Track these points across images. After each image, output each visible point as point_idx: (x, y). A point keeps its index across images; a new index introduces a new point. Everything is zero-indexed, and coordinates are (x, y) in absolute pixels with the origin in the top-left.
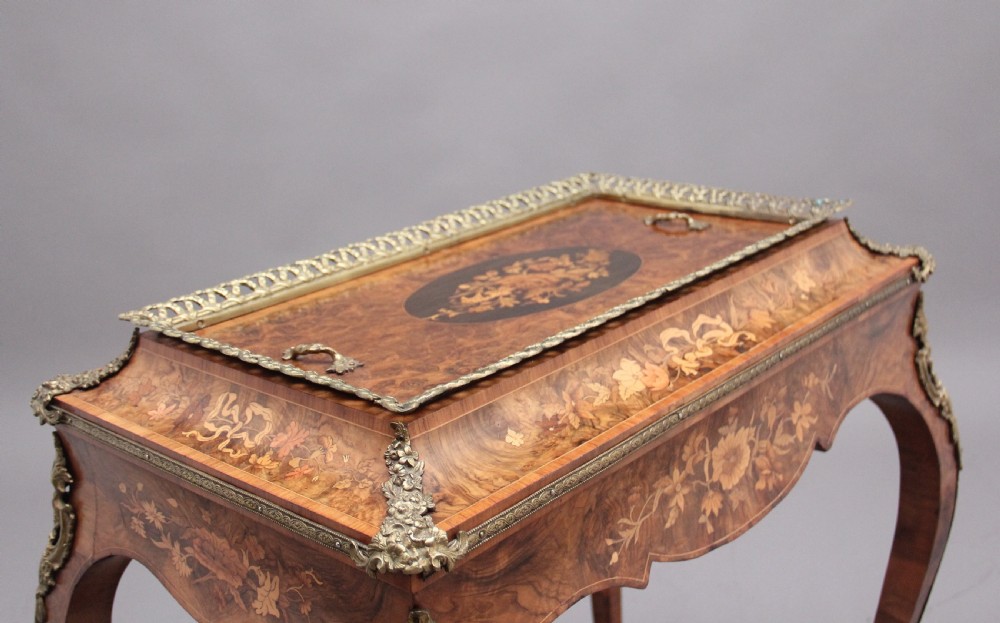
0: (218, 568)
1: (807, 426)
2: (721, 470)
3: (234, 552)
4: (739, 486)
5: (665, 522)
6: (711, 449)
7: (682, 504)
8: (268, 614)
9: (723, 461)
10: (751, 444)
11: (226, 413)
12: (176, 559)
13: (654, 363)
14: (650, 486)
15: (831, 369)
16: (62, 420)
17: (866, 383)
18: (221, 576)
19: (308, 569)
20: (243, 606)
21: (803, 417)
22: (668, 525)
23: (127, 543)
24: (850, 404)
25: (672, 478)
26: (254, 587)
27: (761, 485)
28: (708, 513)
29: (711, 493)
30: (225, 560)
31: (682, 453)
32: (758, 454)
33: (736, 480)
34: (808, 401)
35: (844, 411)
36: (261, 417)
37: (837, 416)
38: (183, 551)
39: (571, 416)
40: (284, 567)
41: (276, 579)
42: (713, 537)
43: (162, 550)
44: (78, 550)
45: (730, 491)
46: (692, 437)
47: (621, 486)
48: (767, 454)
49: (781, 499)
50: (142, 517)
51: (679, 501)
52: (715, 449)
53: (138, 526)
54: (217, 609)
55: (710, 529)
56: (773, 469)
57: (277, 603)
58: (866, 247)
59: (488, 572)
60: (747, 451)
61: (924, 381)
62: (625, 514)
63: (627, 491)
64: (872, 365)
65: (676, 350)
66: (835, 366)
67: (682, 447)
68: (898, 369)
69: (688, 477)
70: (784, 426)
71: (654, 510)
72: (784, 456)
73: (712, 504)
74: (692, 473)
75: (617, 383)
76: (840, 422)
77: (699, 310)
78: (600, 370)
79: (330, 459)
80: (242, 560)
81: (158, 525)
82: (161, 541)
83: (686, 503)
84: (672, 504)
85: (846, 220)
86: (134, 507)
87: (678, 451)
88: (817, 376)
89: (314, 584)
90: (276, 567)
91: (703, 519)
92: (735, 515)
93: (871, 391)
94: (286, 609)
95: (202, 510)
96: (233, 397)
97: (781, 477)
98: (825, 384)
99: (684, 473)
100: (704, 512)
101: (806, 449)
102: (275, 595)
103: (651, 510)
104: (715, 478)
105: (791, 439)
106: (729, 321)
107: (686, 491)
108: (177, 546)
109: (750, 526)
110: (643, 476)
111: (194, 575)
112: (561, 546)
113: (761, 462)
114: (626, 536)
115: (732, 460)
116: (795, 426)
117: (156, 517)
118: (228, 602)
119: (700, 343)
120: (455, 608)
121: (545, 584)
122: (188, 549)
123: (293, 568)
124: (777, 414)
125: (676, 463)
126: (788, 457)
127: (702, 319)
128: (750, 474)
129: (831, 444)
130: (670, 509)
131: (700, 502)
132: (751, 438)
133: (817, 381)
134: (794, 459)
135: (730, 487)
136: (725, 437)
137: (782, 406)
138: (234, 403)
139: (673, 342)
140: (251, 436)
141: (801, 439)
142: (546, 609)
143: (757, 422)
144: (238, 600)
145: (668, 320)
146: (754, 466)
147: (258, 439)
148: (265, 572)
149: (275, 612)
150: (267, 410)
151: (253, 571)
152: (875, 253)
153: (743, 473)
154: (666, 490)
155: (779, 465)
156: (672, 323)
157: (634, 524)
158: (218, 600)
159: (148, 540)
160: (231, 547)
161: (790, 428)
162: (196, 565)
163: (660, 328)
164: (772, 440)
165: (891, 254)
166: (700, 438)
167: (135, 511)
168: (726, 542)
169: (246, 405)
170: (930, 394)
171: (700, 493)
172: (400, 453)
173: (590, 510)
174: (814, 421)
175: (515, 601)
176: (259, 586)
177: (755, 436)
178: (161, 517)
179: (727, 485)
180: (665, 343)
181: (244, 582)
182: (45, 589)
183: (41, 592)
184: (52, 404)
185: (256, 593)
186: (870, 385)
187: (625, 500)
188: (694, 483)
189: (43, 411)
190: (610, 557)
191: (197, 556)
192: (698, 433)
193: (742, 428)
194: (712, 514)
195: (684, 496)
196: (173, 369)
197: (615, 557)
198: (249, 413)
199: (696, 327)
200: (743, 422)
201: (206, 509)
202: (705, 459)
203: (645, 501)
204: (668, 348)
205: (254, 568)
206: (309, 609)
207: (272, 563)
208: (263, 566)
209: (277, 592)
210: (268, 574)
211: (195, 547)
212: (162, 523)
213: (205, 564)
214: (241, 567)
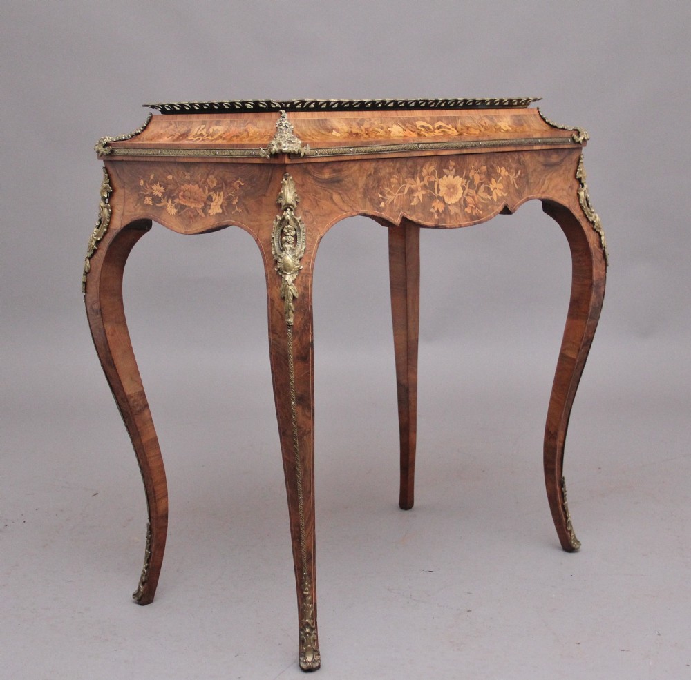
0: (192, 202)
1: (500, 195)
2: (444, 192)
3: (201, 190)
4: (456, 204)
5: (411, 202)
6: (439, 178)
7: (421, 198)
8: (217, 214)
9: (446, 188)
10: (464, 188)
11: (199, 133)
12: (168, 209)
13: (410, 130)
14: (404, 179)
15: (517, 172)
16: (112, 151)
17: (541, 191)
18: (193, 206)
19: (237, 179)
20: (203, 216)
21: (498, 190)
22: (412, 204)
23: (142, 211)
24: (530, 196)
25: (415, 181)
26: (209, 203)
27: (468, 210)
28: (436, 209)
29: (438, 200)
30: (196, 196)
31: (421, 171)
32: (468, 195)
33: (454, 202)
34: (500, 182)
35: (525, 198)
36: (217, 130)
37: (520, 199)
38: (173, 202)
39: (365, 135)
40: (226, 184)
41: (222, 193)
42: (438, 221)
43: (161, 207)
44: (112, 227)
45: (449, 205)
46: (427, 165)
47: (387, 170)
48: (473, 197)
49: (480, 223)
50: (152, 194)
51: (419, 195)
52: (441, 179)
53: (149, 201)
54: (190, 222)
55: (436, 217)
56: (477, 206)
57: (221, 206)
58: (548, 123)
59: (320, 176)
60: (461, 191)
61: (583, 205)
62: (389, 186)
63: (391, 174)
64: (546, 182)
65: (423, 129)
66: (520, 171)
67: (422, 167)
68: (565, 193)
69: (425, 186)
70: (484, 188)
71: (406, 192)
72: (484, 203)
73: (438, 206)
74: (427, 184)
75: (390, 131)
76: (522, 203)
77: (439, 119)
78: (382, 125)
79: (250, 134)
80: (204, 192)
81: (160, 195)
82: (161, 202)
83: (423, 198)
84: (416, 195)
85: (538, 109)
86: (147, 191)
87: (419, 168)
88: (507, 171)
89: (240, 186)
90: (222, 187)
91: (432, 210)
92: (451, 217)
93: (544, 196)
94: (226, 207)
95: (186, 173)
96: (203, 126)
97: (481, 212)
98: (512, 178)
99: (422, 183)
100: (434, 208)
101: (498, 206)
102: (220, 203)
103: (403, 192)
104: (441, 194)
105: (489, 197)
106: (456, 128)
107: (424, 192)
108: (170, 201)
109: (460, 226)
110: (399, 172)
111: (178, 212)
112: (355, 184)
113: (469, 199)
114: (390, 198)
115: (451, 190)
116: (492, 192)
117: (159, 191)
118: (195, 217)
119: (437, 131)
120: (303, 185)
121: (346, 198)
122: (176, 200)
123: (231, 183)
124: (481, 180)
125: (418, 175)
126: (487, 205)
127: (440, 123)
128: (462, 202)
129: (515, 210)
130: (414, 197)
131: (431, 202)
132: (464, 184)
133: (507, 173)
134: (490, 207)
135: (450, 203)
136: (447, 176)
137: (483, 176)
138: (203, 129)
139: (423, 127)
140: (212, 137)
141: (496, 200)
142: (346, 209)
143: (467, 177)
144: (201, 213)
145: (421, 117)
146: (465, 200)
147: (215, 137)
148: (215, 193)
149: (220, 211)
150: (220, 127)
151: (210, 196)
152: (554, 127)
153: (458, 200)
154: (412, 186)
155: (480, 206)
156: (423, 119)
157: (393, 193)
158: (190, 218)
159: (154, 205)
160: (200, 187)
161: (488, 191)
162: (179, 207)
163: (416, 119)
164: (477, 192)
165: (563, 129)
166: (432, 168)
167: (147, 193)
168: (445, 227)
169: (210, 127)
170: (586, 213)
171: (432, 198)
172: (283, 122)
173: (370, 174)
174: (505, 195)
175: (331, 198)
176: (212, 201)
177: (466, 185)
178: (162, 189)
179: (447, 200)
180: (418, 126)
181: (205, 203)
182: (91, 253)
183: (89, 255)
184: (107, 145)
185: (210, 205)
186: (544, 192)
187: (390, 180)
188: (429, 191)
189: (101, 149)
190: (380, 203)
191: (180, 202)
192: (431, 165)
193: (458, 177)
194: (438, 211)
195: (423, 195)
196: (171, 124)
197: (382, 205)
198: (211, 131)
199: (437, 125)
200: (458, 173)
201: (188, 172)
202: (435, 181)
203: (400, 185)
204: (419, 128)
205: (211, 193)
206: (237, 200)
207: (220, 186)
208: (215, 190)
209: (221, 200)
210: (218, 193)
211: (180, 197)
212: (162, 193)
213: (184, 204)
214: (204, 196)
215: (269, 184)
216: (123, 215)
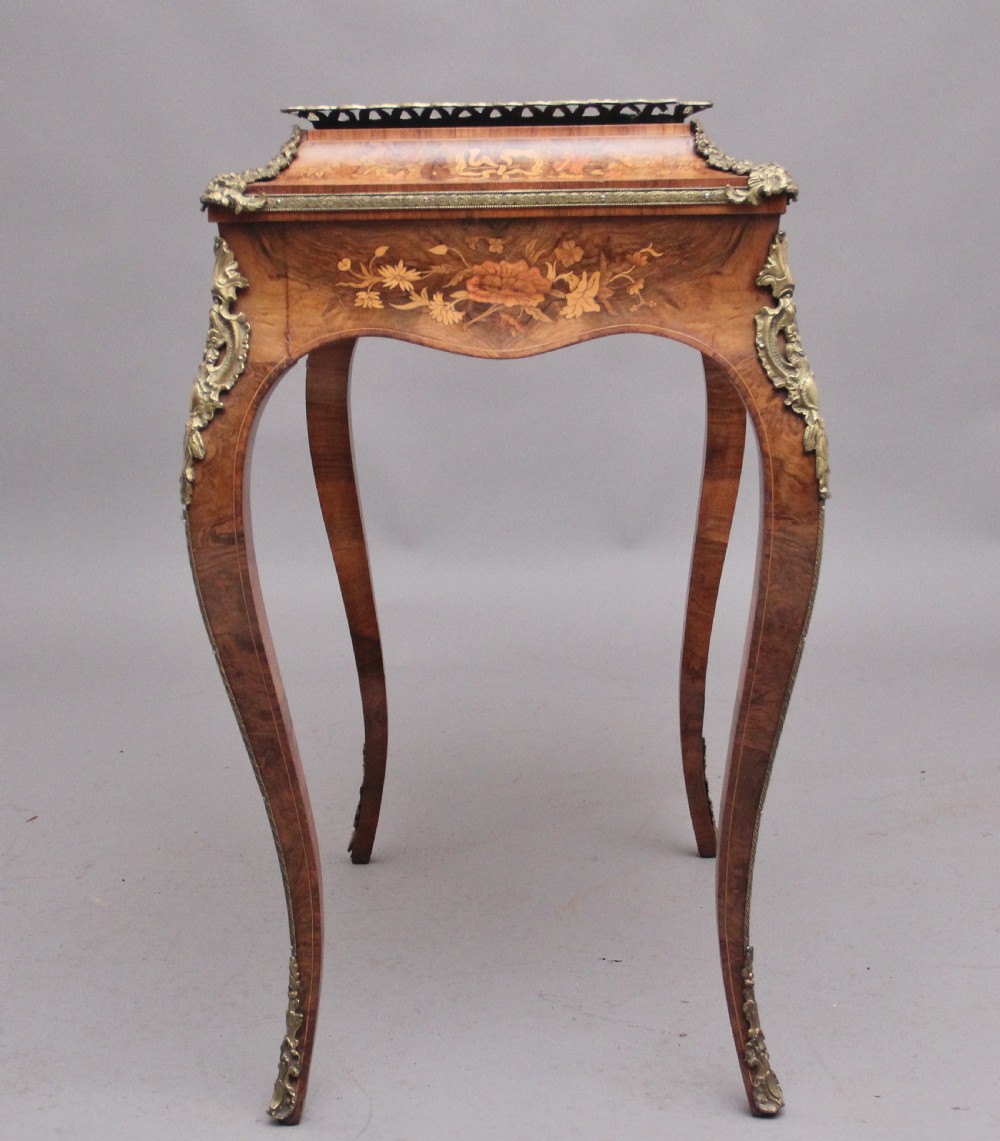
0: (507, 296)
3: (534, 271)
8: (584, 313)
11: (474, 163)
12: (434, 313)
18: (510, 303)
19: (645, 245)
20: (547, 319)
23: (350, 323)
26: (560, 295)
30: (519, 284)
36: (525, 155)
38: (448, 299)
40: (609, 258)
41: (597, 275)
43: (412, 311)
50: (378, 287)
53: (369, 300)
54: (508, 335)
57: (596, 298)
80: (544, 274)
81: (407, 286)
82: (411, 301)
86: (361, 281)
89: (651, 259)
90: (599, 263)
94: (609, 299)
95: (491, 240)
102: (594, 292)
108: (438, 298)
111: (468, 317)
117: (404, 279)
118: (523, 323)
122: (459, 295)
123: (623, 255)
138: (480, 155)
140: (523, 170)
144: (540, 316)
147: (536, 170)
148: (578, 274)
149: (594, 308)
150: (528, 151)
151: (561, 280)
158: (508, 326)
159: (388, 307)
160: (530, 266)
162: (470, 307)
167: (362, 285)
169: (498, 153)
176: (568, 292)
178: (413, 275)
181: (547, 296)
185: (564, 301)
191: (471, 297)
198: (506, 158)
201: (499, 237)
205: (565, 276)
206: (641, 287)
207: (594, 260)
208: (577, 269)
209: (596, 288)
210: (585, 274)
211: (470, 288)
212: (412, 282)
213: (484, 300)
214: (544, 281)
215: (731, 252)
216: (287, 334)
